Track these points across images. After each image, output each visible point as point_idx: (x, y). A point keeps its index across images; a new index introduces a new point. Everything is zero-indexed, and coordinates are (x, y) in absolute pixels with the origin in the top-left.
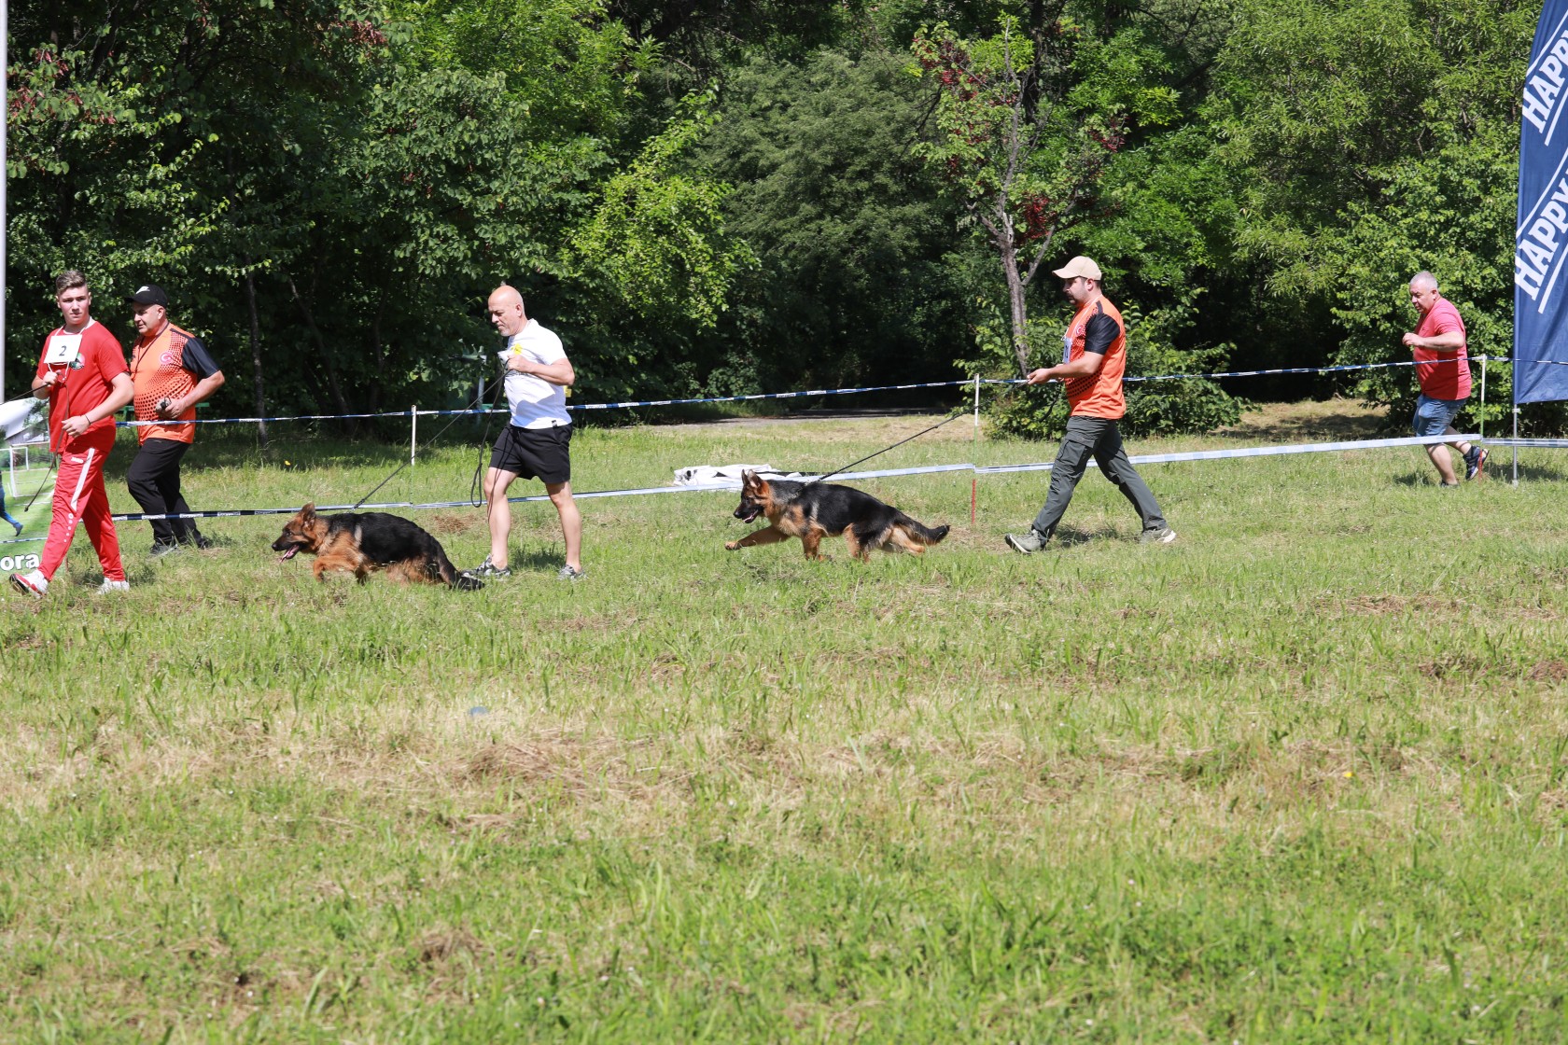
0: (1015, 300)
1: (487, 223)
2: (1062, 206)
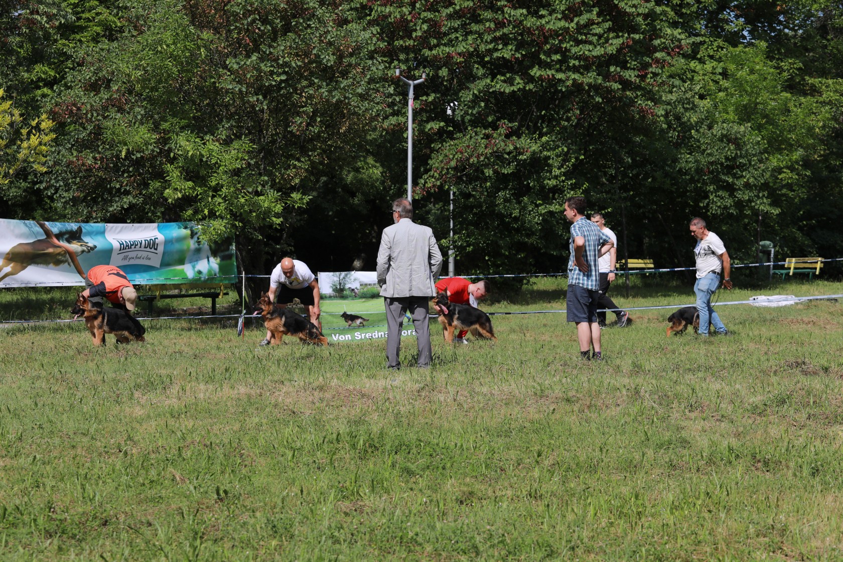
1: (741, 190)
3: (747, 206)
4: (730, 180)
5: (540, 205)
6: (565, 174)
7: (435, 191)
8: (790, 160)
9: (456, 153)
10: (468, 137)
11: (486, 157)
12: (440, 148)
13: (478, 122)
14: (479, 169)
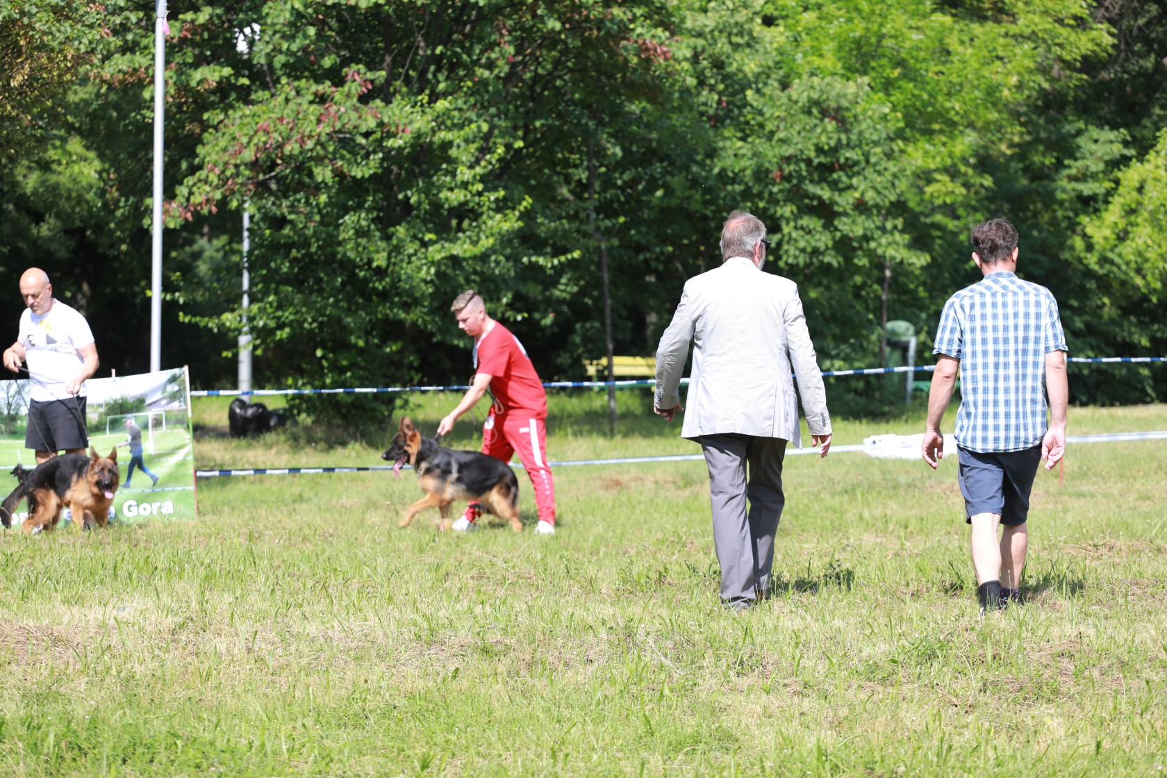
1: (846, 216)
3: (861, 248)
4: (825, 194)
5: (432, 242)
6: (483, 179)
7: (210, 212)
8: (951, 155)
9: (256, 132)
10: (281, 99)
11: (318, 143)
12: (221, 122)
13: (301, 67)
14: (302, 167)
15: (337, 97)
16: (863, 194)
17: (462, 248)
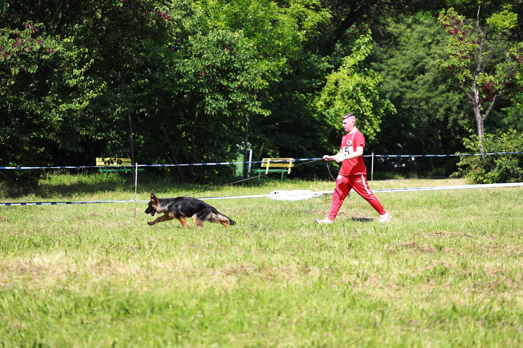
0: (479, 127)
1: (235, 93)
2: (500, 86)
4: (225, 83)
15: (22, 35)
16: (242, 83)
17: (75, 106)
